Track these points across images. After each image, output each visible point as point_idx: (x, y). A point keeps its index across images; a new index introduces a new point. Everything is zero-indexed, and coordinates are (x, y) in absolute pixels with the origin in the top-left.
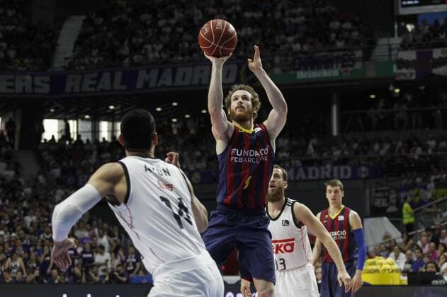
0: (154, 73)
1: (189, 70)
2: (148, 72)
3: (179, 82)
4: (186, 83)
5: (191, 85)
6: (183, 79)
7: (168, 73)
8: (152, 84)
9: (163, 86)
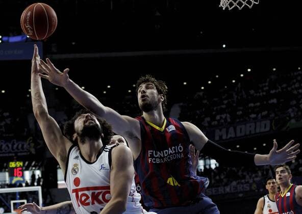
0: (224, 130)
1: (243, 127)
2: (220, 130)
3: (239, 134)
4: (243, 134)
5: (245, 135)
6: (241, 132)
7: (231, 130)
8: (224, 137)
9: (231, 138)
